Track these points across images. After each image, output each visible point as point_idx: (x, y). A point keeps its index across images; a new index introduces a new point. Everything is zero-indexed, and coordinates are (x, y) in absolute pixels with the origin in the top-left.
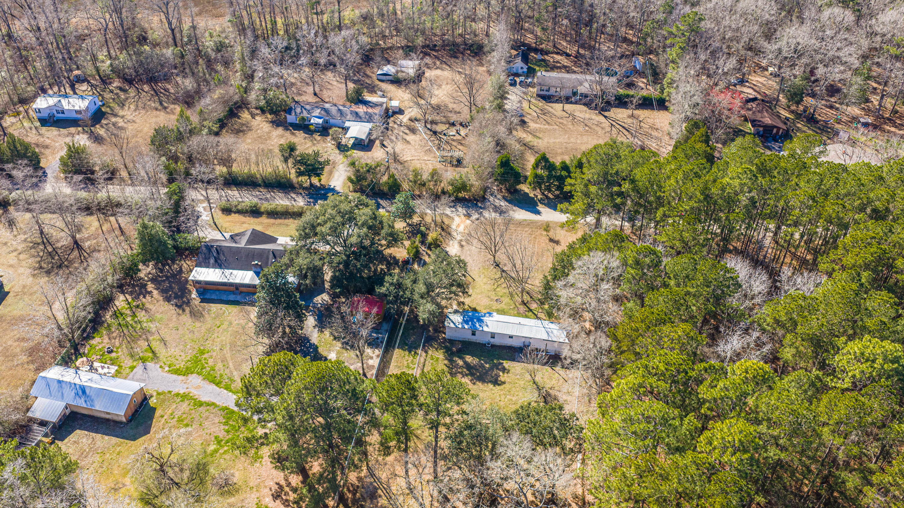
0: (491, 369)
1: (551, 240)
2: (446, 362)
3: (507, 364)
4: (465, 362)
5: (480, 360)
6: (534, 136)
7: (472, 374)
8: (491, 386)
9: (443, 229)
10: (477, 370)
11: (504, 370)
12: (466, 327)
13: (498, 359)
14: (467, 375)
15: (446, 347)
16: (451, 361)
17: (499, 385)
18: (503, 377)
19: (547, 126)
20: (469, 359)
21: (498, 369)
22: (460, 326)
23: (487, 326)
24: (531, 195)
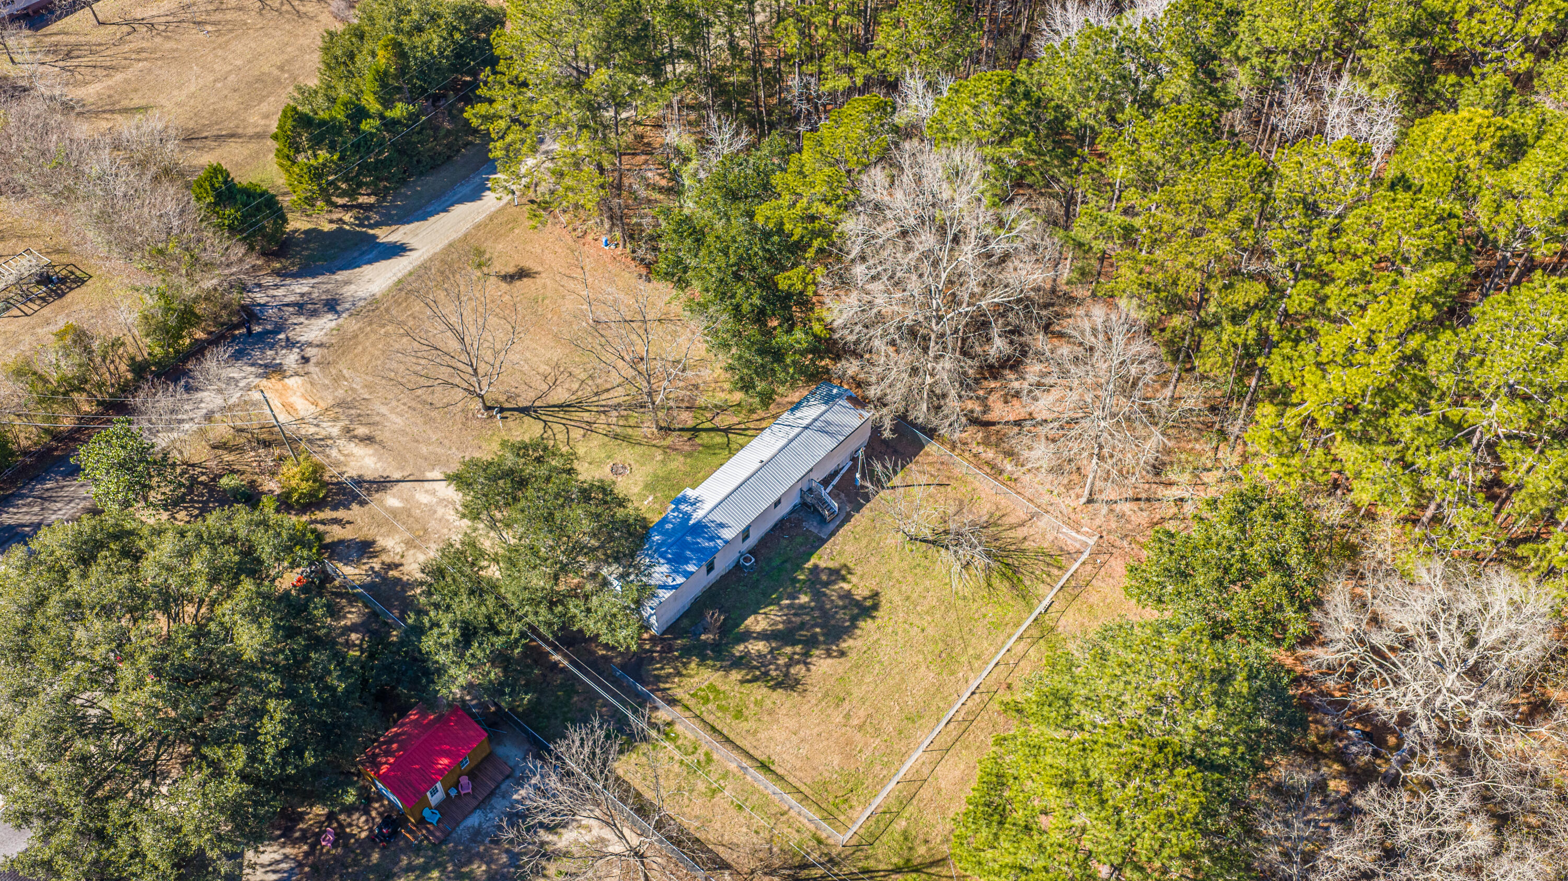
0: (818, 596)
1: (510, 278)
2: (735, 675)
3: (822, 559)
4: (763, 636)
5: (777, 602)
6: (125, 111)
7: (811, 643)
8: (866, 625)
9: (267, 444)
10: (802, 626)
11: (837, 574)
12: (691, 568)
13: (799, 567)
14: (807, 654)
15: (687, 652)
16: (739, 663)
17: (875, 607)
18: (859, 587)
19: (119, 77)
20: (758, 623)
21: (827, 584)
22: (680, 580)
23: (722, 525)
24: (327, 227)
